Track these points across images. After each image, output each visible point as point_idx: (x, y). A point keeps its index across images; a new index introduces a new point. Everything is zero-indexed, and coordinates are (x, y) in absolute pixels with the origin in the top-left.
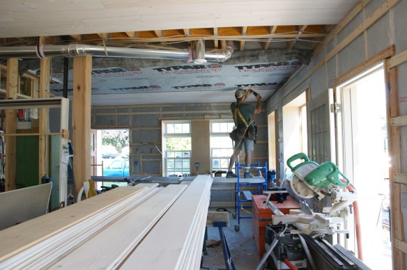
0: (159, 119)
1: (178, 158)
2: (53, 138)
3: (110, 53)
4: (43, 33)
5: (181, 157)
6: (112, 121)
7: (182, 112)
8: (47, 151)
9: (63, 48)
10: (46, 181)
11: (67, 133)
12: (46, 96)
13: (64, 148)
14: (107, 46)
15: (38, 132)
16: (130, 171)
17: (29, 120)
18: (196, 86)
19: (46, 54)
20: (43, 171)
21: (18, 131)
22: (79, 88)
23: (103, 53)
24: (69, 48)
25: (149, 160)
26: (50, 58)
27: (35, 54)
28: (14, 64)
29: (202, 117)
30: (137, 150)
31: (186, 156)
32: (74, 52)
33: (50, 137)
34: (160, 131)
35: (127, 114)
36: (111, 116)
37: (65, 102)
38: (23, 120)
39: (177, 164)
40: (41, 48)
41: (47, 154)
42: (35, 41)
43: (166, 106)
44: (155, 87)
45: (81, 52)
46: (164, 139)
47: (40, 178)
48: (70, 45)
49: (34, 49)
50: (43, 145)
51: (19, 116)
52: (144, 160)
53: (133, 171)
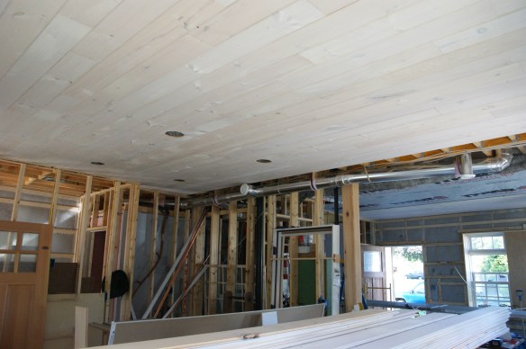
0: (459, 231)
1: (490, 282)
2: (328, 262)
3: (372, 179)
4: (315, 170)
5: (495, 281)
6: (401, 236)
7: (489, 222)
8: (323, 274)
9: (331, 180)
10: (321, 301)
11: (338, 258)
12: (321, 224)
13: (336, 271)
14: (369, 173)
15: (314, 256)
16: (426, 297)
17: (309, 245)
18: (493, 192)
19: (318, 186)
20: (319, 293)
21: (300, 255)
22: (348, 214)
23: (366, 180)
24: (336, 180)
25: (450, 284)
26: (322, 189)
27: (309, 187)
28: (295, 197)
29: (521, 227)
30: (433, 270)
31: (503, 280)
32: (340, 183)
33: (325, 261)
34: (462, 246)
35: (418, 227)
36: (400, 230)
37: (336, 228)
38: (303, 245)
39: (489, 290)
40: (314, 182)
41: (323, 277)
42: (309, 177)
43: (467, 215)
44: (441, 197)
45: (346, 182)
46: (467, 257)
47: (317, 299)
48: (337, 177)
49: (308, 184)
50: (319, 268)
51: (300, 241)
52: (444, 283)
53: (429, 297)
